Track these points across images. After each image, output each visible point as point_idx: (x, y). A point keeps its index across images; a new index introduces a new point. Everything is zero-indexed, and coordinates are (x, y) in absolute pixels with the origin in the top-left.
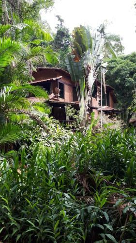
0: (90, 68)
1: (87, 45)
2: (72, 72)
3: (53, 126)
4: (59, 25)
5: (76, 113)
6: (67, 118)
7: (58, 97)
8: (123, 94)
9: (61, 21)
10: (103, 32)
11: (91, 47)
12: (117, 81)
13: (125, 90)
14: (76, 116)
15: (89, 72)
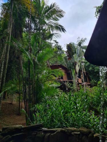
0: (76, 63)
1: (74, 52)
2: (68, 65)
3: (60, 93)
4: (56, 45)
5: (72, 86)
6: (67, 89)
7: (60, 79)
8: (94, 76)
9: (57, 43)
10: (81, 46)
11: (75, 53)
12: (90, 69)
13: (94, 74)
14: (72, 87)
15: (76, 64)
